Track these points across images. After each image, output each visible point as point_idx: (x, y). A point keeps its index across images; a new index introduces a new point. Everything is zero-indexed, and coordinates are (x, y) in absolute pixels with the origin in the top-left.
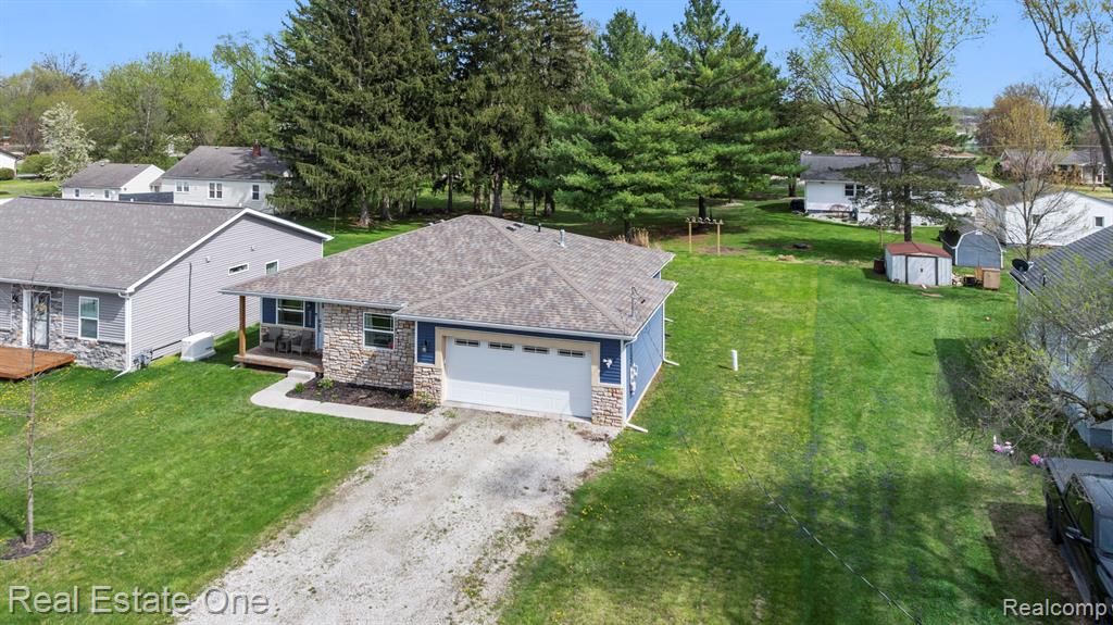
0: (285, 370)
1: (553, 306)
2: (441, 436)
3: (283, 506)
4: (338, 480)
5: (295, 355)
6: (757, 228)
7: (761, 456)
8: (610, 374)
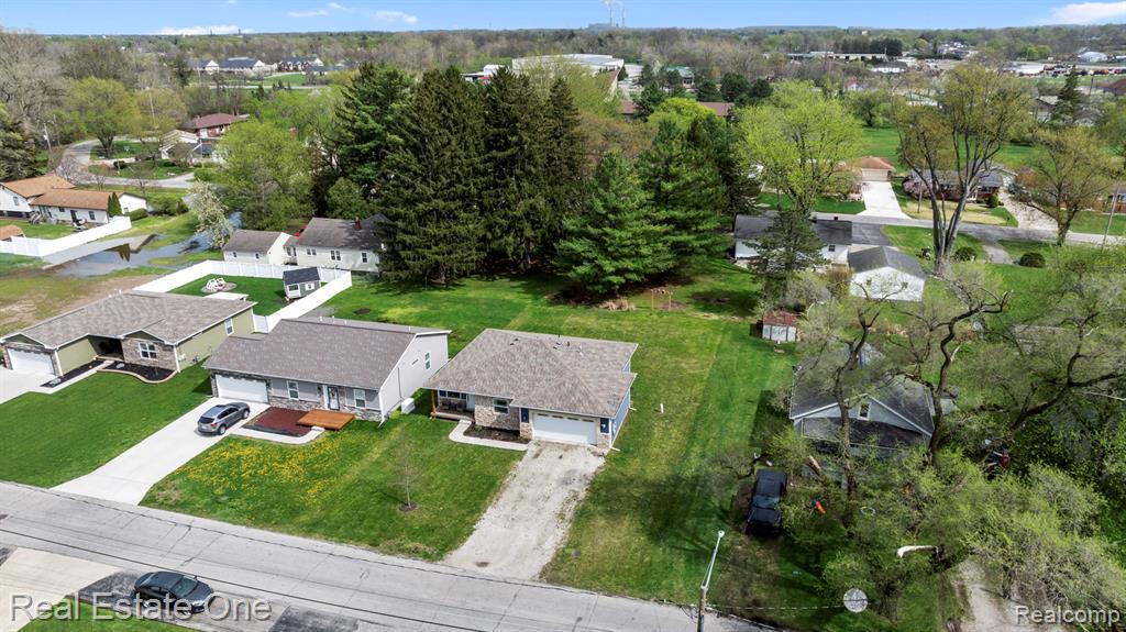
0: (458, 420)
1: (579, 401)
2: (537, 456)
3: (489, 489)
4: (504, 477)
5: (459, 413)
6: (700, 278)
7: (664, 462)
8: (605, 430)
